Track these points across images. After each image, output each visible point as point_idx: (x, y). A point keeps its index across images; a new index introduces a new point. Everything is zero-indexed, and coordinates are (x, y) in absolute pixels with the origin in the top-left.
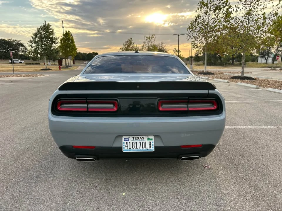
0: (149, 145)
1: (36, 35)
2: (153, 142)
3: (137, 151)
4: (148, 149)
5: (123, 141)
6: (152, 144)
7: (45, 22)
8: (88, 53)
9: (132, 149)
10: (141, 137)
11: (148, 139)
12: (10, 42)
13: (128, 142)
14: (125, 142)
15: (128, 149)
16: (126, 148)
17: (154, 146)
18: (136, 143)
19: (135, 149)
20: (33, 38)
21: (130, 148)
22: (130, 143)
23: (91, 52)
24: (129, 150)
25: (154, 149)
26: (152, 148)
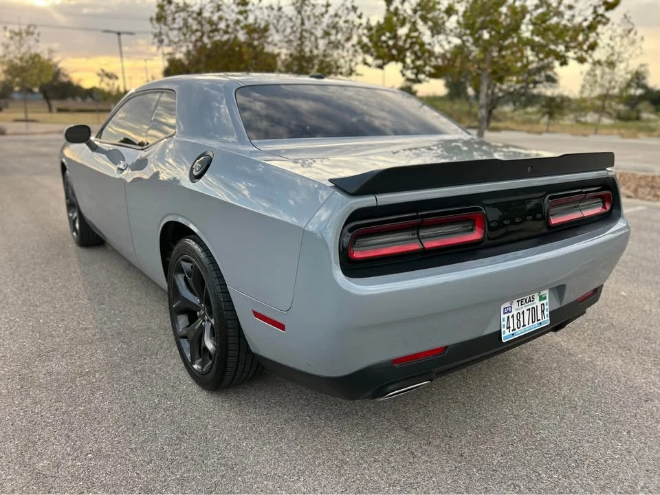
0: (542, 311)
2: (547, 304)
3: (525, 331)
4: (541, 321)
5: (503, 316)
6: (546, 307)
9: (517, 330)
10: (529, 298)
11: (540, 298)
13: (510, 315)
14: (506, 317)
15: (512, 332)
16: (507, 333)
17: (548, 313)
18: (523, 313)
21: (514, 330)
24: (513, 334)
25: (549, 318)
26: (546, 319)
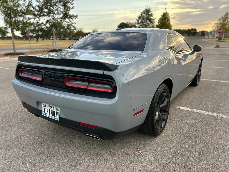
0: (56, 114)
1: (140, 18)
2: (59, 113)
3: (49, 117)
4: (56, 117)
6: (58, 114)
7: (147, 6)
8: (187, 29)
10: (52, 106)
11: (56, 109)
12: (127, 24)
14: (44, 107)
16: (44, 113)
17: (59, 116)
18: (49, 110)
19: (48, 115)
20: (137, 20)
21: (46, 113)
22: (46, 109)
23: (190, 29)
24: (45, 115)
25: (59, 118)
26: (58, 118)
